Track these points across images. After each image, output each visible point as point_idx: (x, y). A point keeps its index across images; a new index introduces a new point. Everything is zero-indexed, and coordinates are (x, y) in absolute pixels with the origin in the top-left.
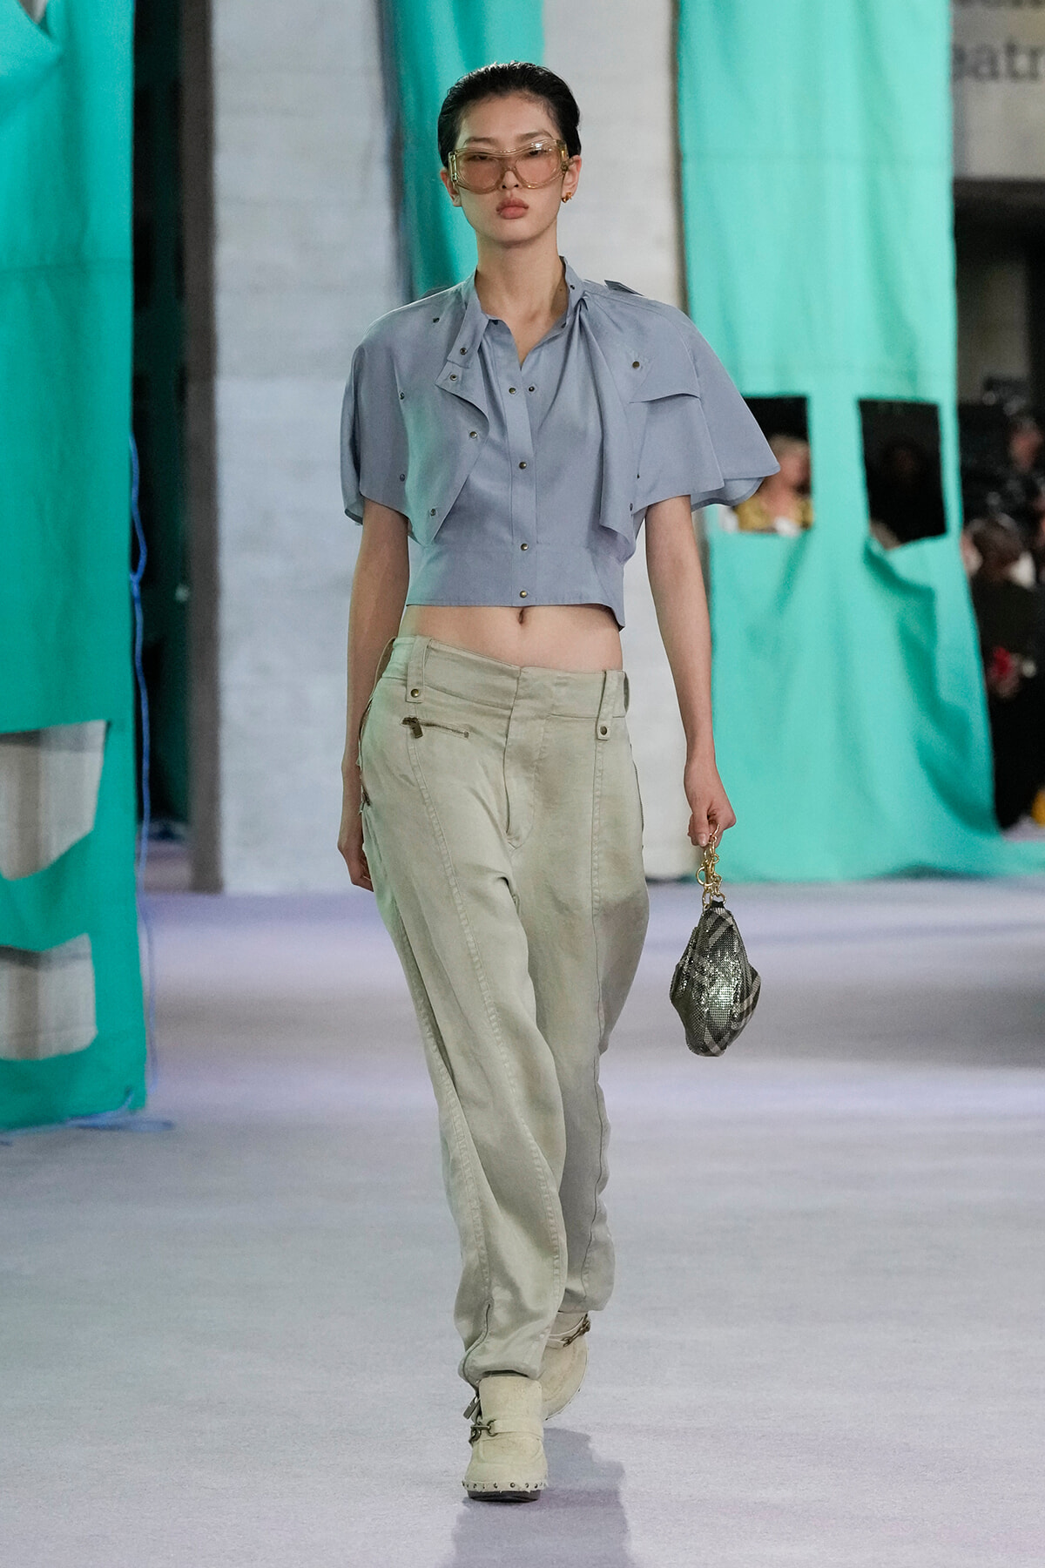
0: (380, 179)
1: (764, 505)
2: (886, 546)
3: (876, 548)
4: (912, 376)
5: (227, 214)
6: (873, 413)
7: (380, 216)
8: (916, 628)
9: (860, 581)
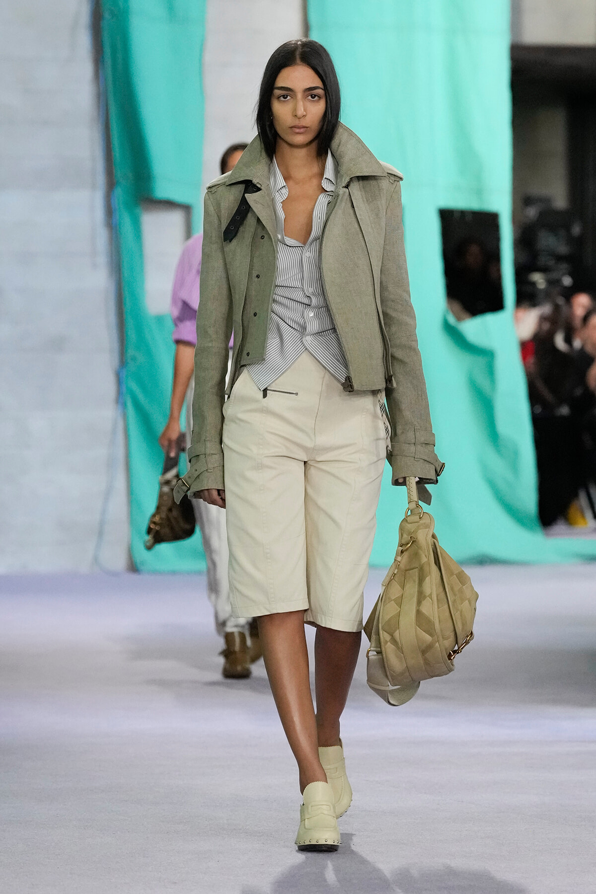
0: (84, 41)
2: (459, 319)
3: (452, 320)
4: (479, 192)
6: (447, 217)
7: (85, 68)
9: (440, 343)
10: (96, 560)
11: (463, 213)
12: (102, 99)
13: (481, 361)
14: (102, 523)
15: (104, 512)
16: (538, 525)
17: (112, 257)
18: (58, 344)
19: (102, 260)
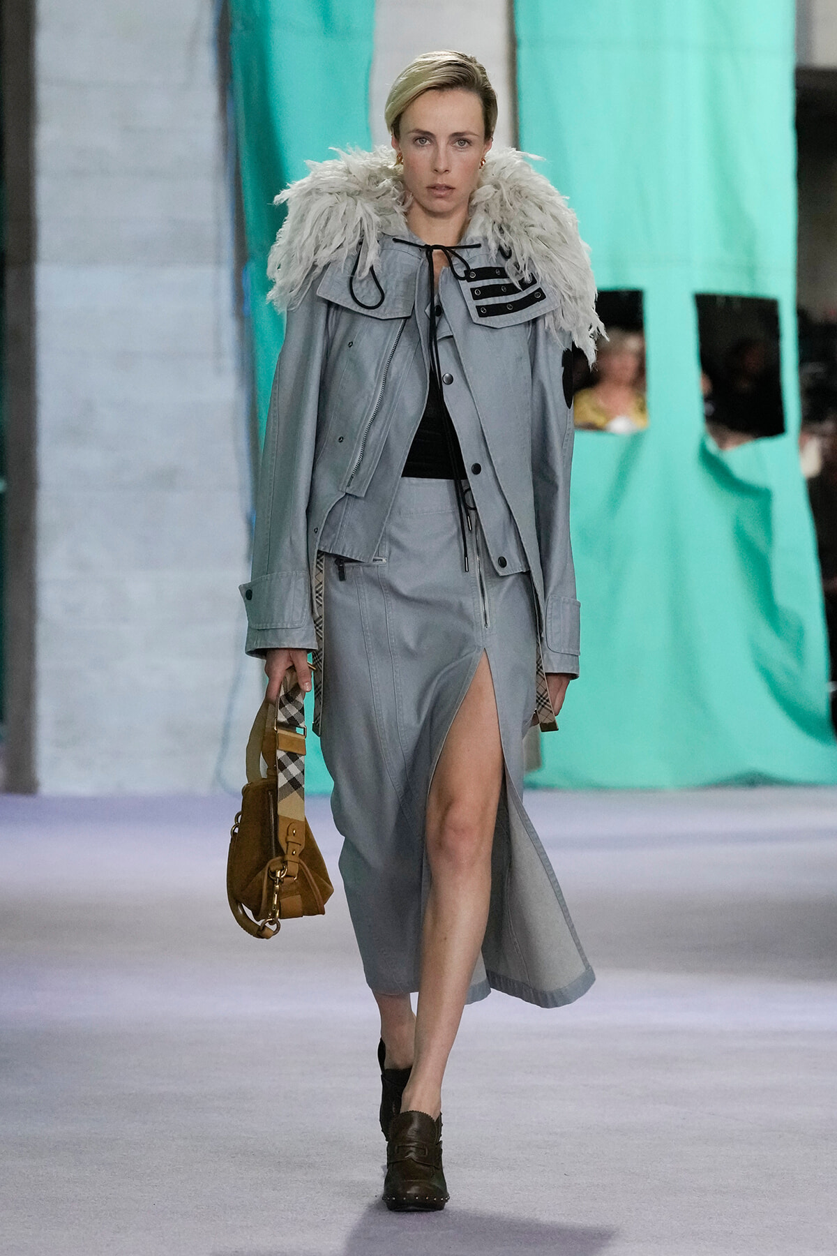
0: (206, 60)
1: (601, 403)
2: (722, 443)
3: (712, 446)
4: (751, 271)
5: (48, 95)
6: (707, 305)
7: (206, 98)
8: (754, 531)
9: (695, 480)
10: (218, 774)
11: (728, 299)
12: (230, 141)
13: (751, 503)
14: (227, 726)
15: (230, 709)
16: (831, 733)
17: (242, 359)
18: (167, 479)
19: (230, 362)
